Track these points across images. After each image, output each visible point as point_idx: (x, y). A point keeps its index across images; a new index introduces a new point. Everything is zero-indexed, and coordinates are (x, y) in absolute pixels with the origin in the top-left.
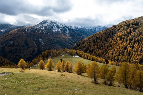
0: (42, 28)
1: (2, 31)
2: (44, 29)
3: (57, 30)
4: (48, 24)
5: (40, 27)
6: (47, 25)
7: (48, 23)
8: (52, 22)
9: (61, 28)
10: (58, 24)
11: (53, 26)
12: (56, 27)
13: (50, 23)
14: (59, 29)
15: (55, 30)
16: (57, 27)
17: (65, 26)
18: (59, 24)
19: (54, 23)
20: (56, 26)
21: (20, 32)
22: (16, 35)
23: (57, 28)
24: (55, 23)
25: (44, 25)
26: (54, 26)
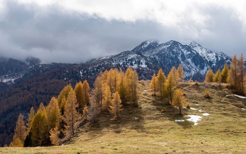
0: (139, 63)
1: (5, 81)
2: (144, 66)
3: (193, 73)
4: (163, 50)
5: (132, 60)
6: (157, 54)
7: (160, 49)
8: (175, 43)
9: (211, 63)
10: (200, 52)
11: (179, 58)
12: (189, 60)
13: (170, 49)
14: (202, 68)
15: (190, 71)
16: (194, 60)
17: (227, 59)
18: (202, 52)
19: (183, 46)
20: (189, 56)
21: (59, 78)
22: (43, 91)
23: (193, 65)
24: (188, 48)
25: (147, 54)
26: (183, 56)
